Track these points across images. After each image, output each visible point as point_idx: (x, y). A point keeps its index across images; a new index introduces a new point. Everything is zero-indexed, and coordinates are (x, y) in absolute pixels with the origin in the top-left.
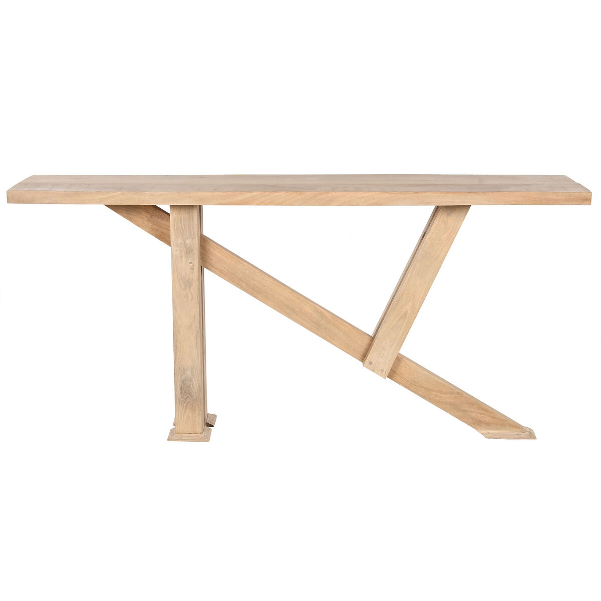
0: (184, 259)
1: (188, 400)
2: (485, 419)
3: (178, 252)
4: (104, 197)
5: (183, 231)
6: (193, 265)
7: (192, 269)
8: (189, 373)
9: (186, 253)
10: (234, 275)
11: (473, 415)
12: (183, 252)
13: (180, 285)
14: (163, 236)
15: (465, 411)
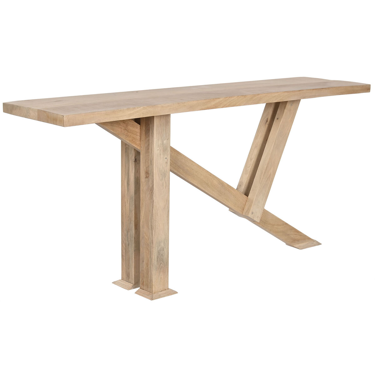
0: (162, 156)
1: (161, 265)
2: (297, 238)
3: (159, 151)
4: (132, 112)
5: (162, 134)
6: (167, 160)
7: (167, 163)
8: (162, 244)
9: (164, 151)
10: (176, 164)
11: (292, 236)
12: (161, 151)
13: (159, 176)
14: (134, 141)
15: (289, 235)
